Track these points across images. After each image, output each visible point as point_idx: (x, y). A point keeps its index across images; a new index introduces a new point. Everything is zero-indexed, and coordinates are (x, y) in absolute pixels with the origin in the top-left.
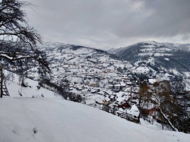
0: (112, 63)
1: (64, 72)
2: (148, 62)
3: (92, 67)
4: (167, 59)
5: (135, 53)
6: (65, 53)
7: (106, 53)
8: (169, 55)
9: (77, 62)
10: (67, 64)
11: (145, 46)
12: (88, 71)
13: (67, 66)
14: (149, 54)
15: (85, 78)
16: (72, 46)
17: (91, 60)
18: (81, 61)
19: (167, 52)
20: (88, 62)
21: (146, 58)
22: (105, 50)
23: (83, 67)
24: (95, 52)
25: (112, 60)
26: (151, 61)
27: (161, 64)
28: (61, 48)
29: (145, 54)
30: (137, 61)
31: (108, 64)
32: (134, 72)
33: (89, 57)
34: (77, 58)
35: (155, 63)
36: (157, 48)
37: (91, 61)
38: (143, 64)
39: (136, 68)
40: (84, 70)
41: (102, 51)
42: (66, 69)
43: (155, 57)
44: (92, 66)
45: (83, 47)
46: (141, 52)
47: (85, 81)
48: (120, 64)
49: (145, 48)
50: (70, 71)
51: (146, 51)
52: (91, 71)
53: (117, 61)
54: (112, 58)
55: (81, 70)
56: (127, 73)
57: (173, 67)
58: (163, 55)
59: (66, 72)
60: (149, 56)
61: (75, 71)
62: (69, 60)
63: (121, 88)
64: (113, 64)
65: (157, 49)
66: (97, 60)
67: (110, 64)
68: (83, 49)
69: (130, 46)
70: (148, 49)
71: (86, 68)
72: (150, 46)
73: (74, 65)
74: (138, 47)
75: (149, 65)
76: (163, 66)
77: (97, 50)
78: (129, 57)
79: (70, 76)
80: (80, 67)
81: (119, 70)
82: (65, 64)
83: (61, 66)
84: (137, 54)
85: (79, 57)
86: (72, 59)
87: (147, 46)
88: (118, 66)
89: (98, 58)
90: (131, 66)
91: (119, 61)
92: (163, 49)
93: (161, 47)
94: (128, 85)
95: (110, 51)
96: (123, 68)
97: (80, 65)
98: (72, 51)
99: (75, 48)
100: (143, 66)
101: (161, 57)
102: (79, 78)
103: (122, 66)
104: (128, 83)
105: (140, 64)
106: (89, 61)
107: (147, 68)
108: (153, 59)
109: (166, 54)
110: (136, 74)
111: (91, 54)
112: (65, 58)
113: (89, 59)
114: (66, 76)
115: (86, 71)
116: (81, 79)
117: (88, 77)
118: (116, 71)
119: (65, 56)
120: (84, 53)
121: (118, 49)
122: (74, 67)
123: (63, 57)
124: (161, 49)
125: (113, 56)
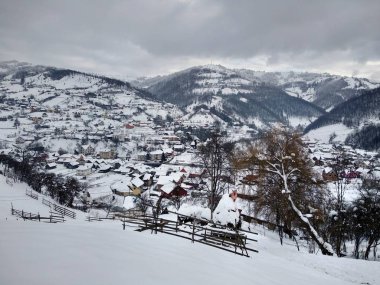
0: (142, 107)
1: (32, 128)
2: (212, 105)
3: (100, 116)
4: (244, 100)
5: (186, 89)
6: (32, 86)
7: (128, 85)
8: (246, 92)
9: (63, 107)
10: (38, 110)
11: (205, 75)
12: (92, 124)
13: (38, 115)
14: (211, 90)
15: (84, 141)
16: (48, 69)
17: (95, 100)
18: (74, 102)
19: (243, 87)
20: (89, 106)
21: (207, 97)
22: (126, 80)
23: (77, 116)
24: (105, 85)
25: (142, 101)
26: (216, 102)
27: (234, 109)
28: (22, 75)
29: (206, 90)
30: (191, 103)
31: (135, 110)
32: (186, 124)
33: (92, 95)
34: (64, 96)
35: (224, 107)
36: (226, 78)
37: (96, 104)
38: (202, 110)
39: (190, 117)
40: (81, 124)
41: (119, 83)
42: (36, 121)
43: (224, 96)
44: (98, 114)
45: (75, 72)
46: (198, 86)
47: (85, 147)
48: (159, 110)
49: (204, 78)
50: (47, 127)
51: (207, 84)
52: (96, 125)
54: (143, 98)
55: (74, 123)
56: (173, 127)
57: (254, 115)
58: (236, 92)
59: (38, 127)
60: (213, 94)
61: (59, 125)
62: (45, 101)
63: (164, 158)
64: (145, 109)
65: (226, 81)
66: (111, 101)
67: (139, 109)
68: (77, 77)
69: (176, 74)
70: (210, 81)
71: (85, 118)
72: (213, 75)
73: (57, 112)
74: (192, 77)
75: (213, 111)
76: (238, 113)
77: (109, 80)
78: (175, 95)
79: (48, 138)
80: (72, 116)
81: (158, 120)
82: (33, 111)
83: (24, 115)
84: (191, 90)
85: (68, 94)
86: (50, 98)
87: (209, 75)
88: (154, 113)
89: (112, 97)
90: (180, 113)
91: (157, 104)
92: (236, 80)
93: (233, 76)
94: (177, 150)
95: (135, 82)
96: (164, 118)
97: (72, 111)
98: (50, 81)
99: (57, 74)
100: (203, 113)
101: (234, 95)
102: (69, 141)
103: (163, 114)
104: (176, 147)
105: (197, 109)
106: (92, 102)
107: (209, 116)
108: (219, 99)
109: (242, 91)
110: (190, 129)
111: (95, 89)
112: (32, 97)
113: (91, 99)
114: (37, 138)
115: (86, 124)
116: (74, 142)
117: (90, 137)
118: (153, 125)
119: (33, 91)
120: (79, 86)
121: (153, 80)
122: (58, 116)
123: (27, 94)
124: (233, 80)
125: (143, 93)
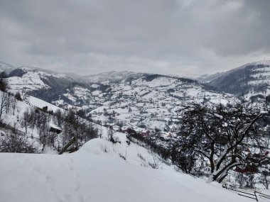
1: (138, 113)
3: (178, 105)
5: (242, 81)
6: (136, 86)
7: (196, 82)
9: (155, 99)
10: (141, 102)
11: (259, 69)
12: (173, 111)
13: (141, 104)
14: (266, 81)
15: (170, 123)
16: (145, 75)
17: (174, 94)
18: (161, 96)
20: (171, 98)
22: (194, 78)
23: (164, 105)
24: (180, 83)
25: (207, 93)
28: (130, 79)
30: (248, 93)
31: (202, 100)
33: (172, 90)
34: (154, 92)
37: (175, 97)
38: (259, 99)
40: (166, 110)
41: (190, 81)
42: (140, 108)
44: (177, 103)
45: (160, 76)
46: (253, 79)
47: (171, 127)
48: (220, 100)
49: (258, 72)
50: (146, 112)
51: (261, 77)
52: (176, 112)
53: (214, 94)
54: (207, 90)
55: (162, 109)
59: (141, 113)
60: (267, 85)
61: (153, 111)
62: (143, 95)
64: (210, 99)
66: (184, 94)
67: (205, 99)
68: (162, 79)
69: (233, 70)
70: (264, 74)
71: (169, 106)
72: (267, 69)
73: (152, 103)
74: (248, 72)
77: (182, 79)
78: (232, 87)
79: (148, 119)
80: (160, 106)
82: (138, 102)
83: (134, 105)
84: (246, 82)
85: (157, 90)
86: (147, 94)
87: (262, 69)
88: (217, 102)
89: (185, 91)
91: (219, 95)
95: (200, 79)
96: (225, 105)
97: (160, 102)
98: (145, 83)
99: (150, 78)
100: (259, 102)
102: (160, 122)
103: (224, 102)
105: (253, 99)
106: (172, 96)
111: (173, 86)
112: (136, 93)
113: (171, 93)
114: (142, 120)
115: (169, 110)
116: (164, 123)
117: (174, 120)
119: (137, 90)
120: (163, 85)
121: (214, 76)
122: (152, 105)
123: (133, 91)
125: (207, 87)
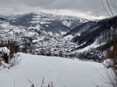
4: (47, 26)
8: (49, 23)
11: (35, 16)
14: (37, 22)
19: (47, 21)
26: (38, 28)
27: (44, 29)
32: (25, 35)
35: (40, 28)
36: (42, 18)
39: (28, 33)
43: (41, 25)
46: (32, 20)
49: (35, 17)
51: (35, 20)
56: (22, 36)
57: (50, 31)
58: (45, 23)
60: (37, 24)
65: (42, 19)
72: (38, 16)
74: (30, 16)
75: (36, 30)
76: (45, 30)
81: (17, 34)
87: (36, 16)
88: (16, 31)
89: (1, 25)
90: (25, 30)
92: (45, 19)
93: (44, 17)
94: (21, 44)
100: (32, 31)
101: (44, 24)
105: (30, 30)
107: (34, 32)
108: (39, 25)
109: (47, 23)
110: (26, 37)
124: (44, 19)
